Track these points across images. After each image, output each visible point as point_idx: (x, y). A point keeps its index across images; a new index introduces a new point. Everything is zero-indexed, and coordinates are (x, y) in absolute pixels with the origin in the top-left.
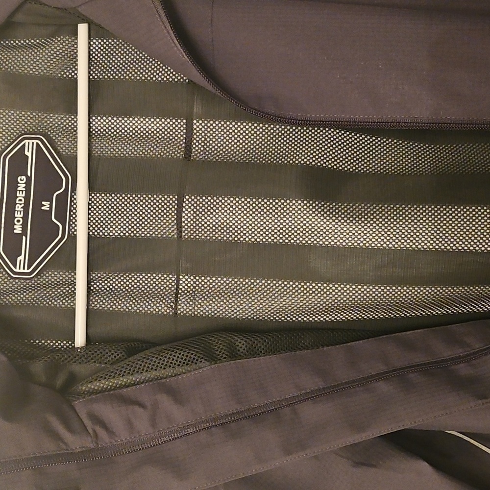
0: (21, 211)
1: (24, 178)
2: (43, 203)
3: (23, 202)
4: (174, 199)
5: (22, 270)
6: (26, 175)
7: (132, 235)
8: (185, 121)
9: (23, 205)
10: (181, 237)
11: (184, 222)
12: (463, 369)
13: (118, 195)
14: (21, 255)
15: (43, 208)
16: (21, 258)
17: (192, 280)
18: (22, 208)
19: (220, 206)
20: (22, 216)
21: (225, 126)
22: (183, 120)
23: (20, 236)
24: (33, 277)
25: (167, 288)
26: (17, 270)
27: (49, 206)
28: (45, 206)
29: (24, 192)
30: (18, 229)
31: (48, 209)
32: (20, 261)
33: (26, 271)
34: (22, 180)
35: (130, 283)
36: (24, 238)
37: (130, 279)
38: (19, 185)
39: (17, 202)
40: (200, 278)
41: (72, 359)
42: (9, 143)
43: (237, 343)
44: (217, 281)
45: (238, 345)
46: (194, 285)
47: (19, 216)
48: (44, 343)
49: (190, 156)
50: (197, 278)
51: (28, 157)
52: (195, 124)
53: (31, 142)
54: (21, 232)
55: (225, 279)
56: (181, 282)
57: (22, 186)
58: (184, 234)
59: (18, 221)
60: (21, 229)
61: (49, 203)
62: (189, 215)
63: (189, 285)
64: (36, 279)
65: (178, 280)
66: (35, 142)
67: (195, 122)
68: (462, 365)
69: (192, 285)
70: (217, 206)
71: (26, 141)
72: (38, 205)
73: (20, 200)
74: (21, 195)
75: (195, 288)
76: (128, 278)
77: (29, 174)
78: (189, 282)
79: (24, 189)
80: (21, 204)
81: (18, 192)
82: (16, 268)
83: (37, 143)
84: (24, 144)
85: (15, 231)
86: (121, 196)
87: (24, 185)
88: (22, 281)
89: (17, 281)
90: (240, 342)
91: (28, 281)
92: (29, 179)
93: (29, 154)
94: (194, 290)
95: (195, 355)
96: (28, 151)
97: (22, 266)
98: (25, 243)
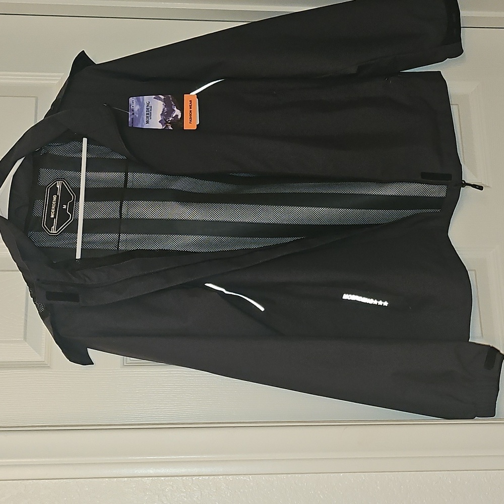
0: (54, 209)
1: (56, 196)
2: (64, 206)
3: (55, 205)
4: (119, 203)
11: (123, 211)
13: (96, 202)
15: (63, 208)
16: (54, 227)
17: (125, 236)
18: (54, 207)
22: (124, 173)
23: (53, 219)
24: (58, 235)
25: (115, 239)
29: (56, 201)
30: (52, 216)
31: (66, 208)
33: (55, 232)
34: (55, 198)
36: (55, 219)
38: (53, 199)
39: (53, 205)
42: (50, 182)
47: (53, 211)
49: (126, 187)
50: (128, 235)
53: (59, 182)
56: (121, 237)
57: (55, 199)
58: (122, 216)
59: (53, 213)
60: (54, 216)
61: (66, 206)
62: (125, 208)
65: (119, 236)
67: (129, 173)
69: (125, 238)
70: (137, 205)
72: (61, 206)
74: (54, 203)
81: (53, 201)
82: (51, 231)
83: (62, 183)
84: (57, 183)
88: (53, 236)
89: (51, 236)
91: (55, 237)
92: (58, 196)
93: (58, 187)
96: (58, 185)
97: (53, 231)
98: (55, 221)
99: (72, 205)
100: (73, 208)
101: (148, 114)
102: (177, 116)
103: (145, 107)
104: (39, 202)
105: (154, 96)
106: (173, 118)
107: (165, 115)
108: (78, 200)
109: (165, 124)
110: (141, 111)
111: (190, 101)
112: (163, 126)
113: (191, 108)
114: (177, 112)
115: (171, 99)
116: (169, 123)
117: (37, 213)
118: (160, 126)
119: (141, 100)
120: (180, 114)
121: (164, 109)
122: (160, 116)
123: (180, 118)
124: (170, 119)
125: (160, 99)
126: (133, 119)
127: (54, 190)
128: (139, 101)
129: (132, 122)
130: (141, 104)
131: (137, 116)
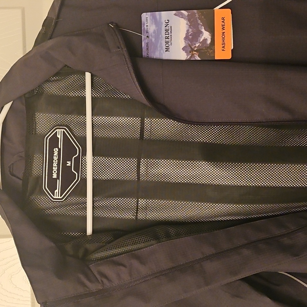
0: (56, 167)
1: (57, 149)
2: (68, 162)
3: (57, 162)
4: (136, 161)
5: (57, 197)
6: (58, 148)
7: (111, 178)
8: (140, 119)
9: (57, 164)
10: (139, 180)
11: (141, 172)
12: (286, 241)
13: (107, 158)
14: (56, 189)
15: (67, 165)
16: (57, 191)
17: (145, 201)
18: (56, 165)
19: (160, 164)
20: (56, 169)
21: (156, 121)
22: (139, 118)
23: (56, 179)
24: (63, 201)
25: (132, 205)
26: (55, 197)
27: (70, 164)
28: (68, 163)
29: (57, 156)
30: (55, 176)
31: (70, 165)
32: (56, 192)
33: (59, 197)
34: (56, 150)
35: (113, 203)
36: (58, 180)
37: (113, 200)
38: (54, 153)
39: (54, 162)
40: (149, 200)
41: (86, 242)
42: (48, 131)
43: (170, 231)
44: (158, 202)
45: (171, 232)
46: (146, 204)
47: (55, 169)
48: (69, 234)
49: (143, 137)
50: (148, 200)
51: (59, 138)
52: (146, 120)
53: (60, 130)
54: (56, 177)
55: (162, 201)
56: (139, 202)
57: (56, 153)
58: (141, 178)
59: (55, 172)
60: (56, 176)
61: (70, 162)
62: (144, 169)
63: (144, 204)
64: (65, 202)
65: (138, 201)
66: (62, 130)
67: (145, 119)
68: (286, 239)
69: (145, 204)
70: (158, 164)
71: (58, 130)
72: (64, 163)
73: (56, 161)
74: (56, 158)
75: (146, 205)
76: (112, 200)
77: (60, 148)
78: (144, 203)
79: (57, 155)
80: (56, 163)
81: (54, 156)
82: (54, 196)
83: (63, 131)
84: (57, 131)
85: (53, 177)
86: (108, 158)
87: (57, 153)
88: (58, 203)
89: (55, 203)
90: (172, 231)
91: (60, 203)
92: (60, 150)
93: (59, 136)
94: (146, 206)
95: (149, 239)
96: (59, 135)
97: (57, 195)
98: (59, 183)
99: (77, 159)
100: (79, 164)
101: (167, 38)
102: (205, 40)
103: (163, 28)
104: (37, 158)
105: (174, 12)
106: (200, 43)
107: (189, 40)
108: (84, 153)
109: (190, 52)
110: (157, 33)
111: (223, 18)
112: (187, 55)
113: (223, 29)
114: (206, 35)
115: (197, 16)
116: (196, 51)
117: (35, 171)
118: (183, 56)
119: (158, 17)
120: (210, 37)
121: (188, 31)
122: (183, 41)
123: (211, 43)
124: (197, 45)
125: (182, 16)
126: (147, 44)
127: (54, 141)
128: (154, 18)
129: (147, 49)
130: (157, 23)
131: (153, 40)
